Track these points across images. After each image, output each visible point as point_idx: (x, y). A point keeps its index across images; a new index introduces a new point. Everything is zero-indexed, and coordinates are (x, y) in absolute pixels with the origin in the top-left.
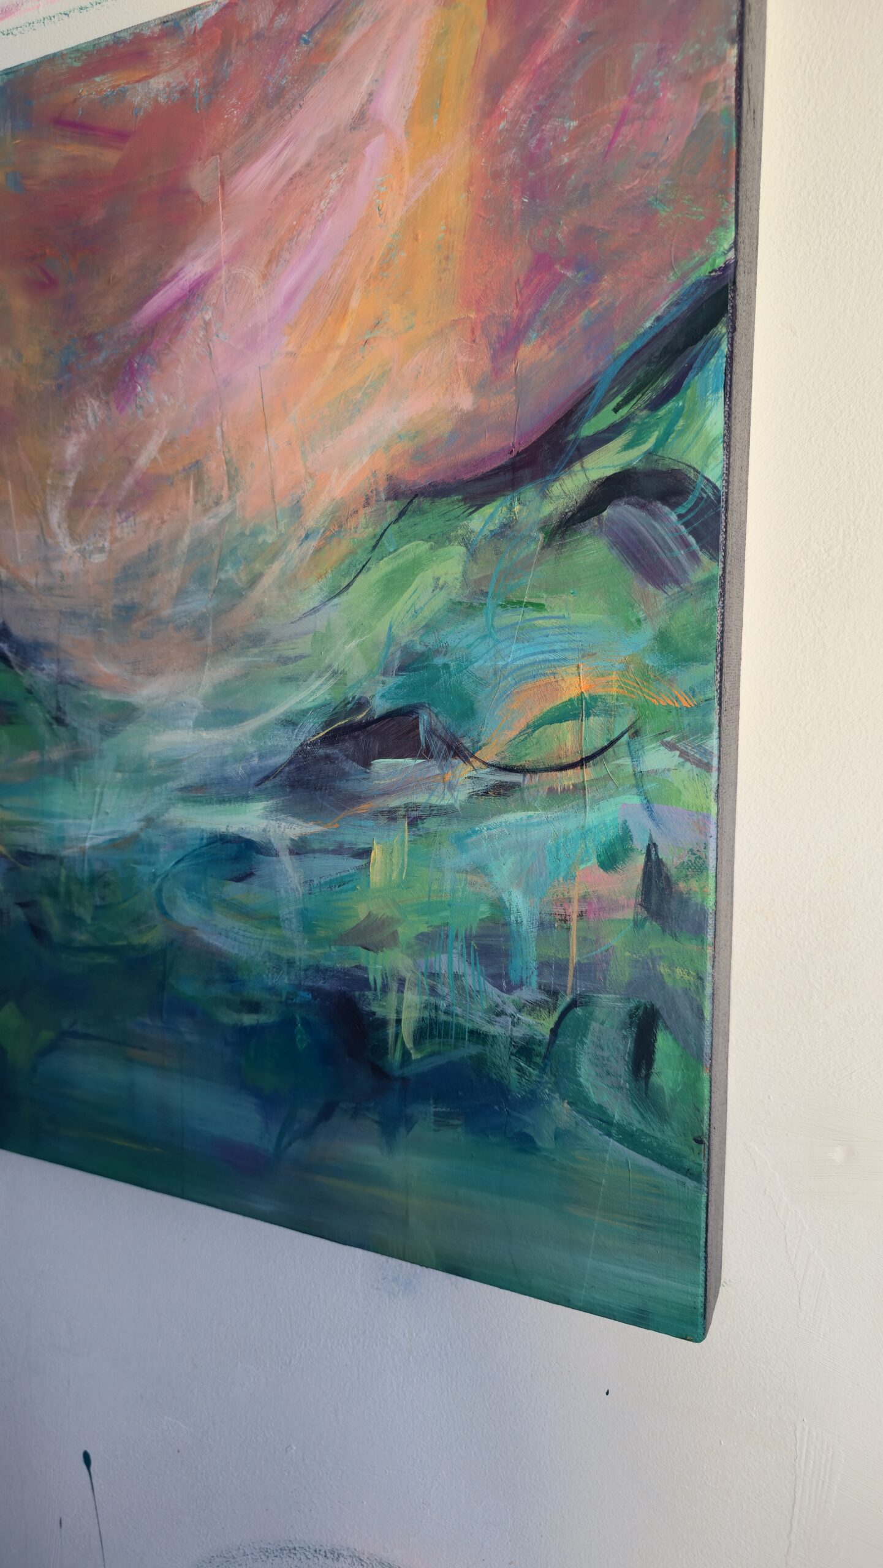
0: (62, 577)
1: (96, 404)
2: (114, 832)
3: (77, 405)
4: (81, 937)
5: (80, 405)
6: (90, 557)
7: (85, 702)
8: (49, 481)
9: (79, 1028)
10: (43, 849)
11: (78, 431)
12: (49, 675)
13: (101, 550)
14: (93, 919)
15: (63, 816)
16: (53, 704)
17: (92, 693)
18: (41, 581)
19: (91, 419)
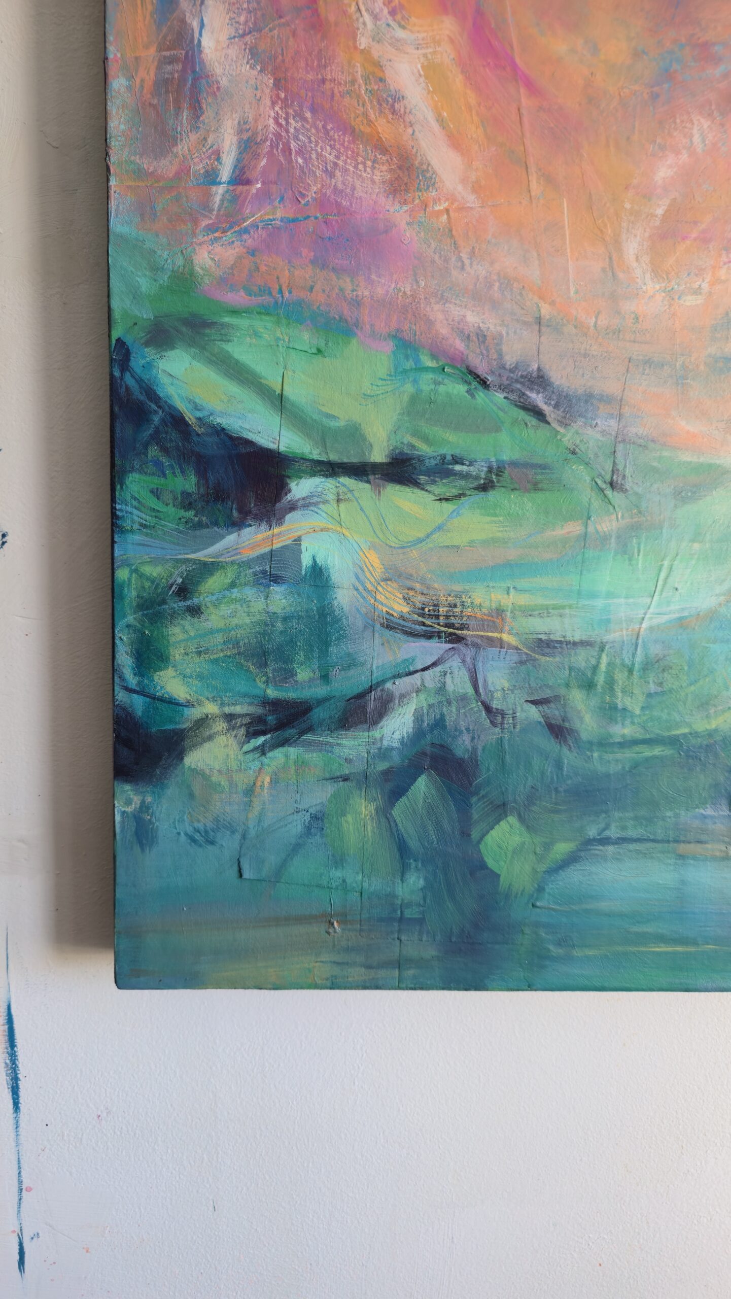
0: (637, 318)
1: (706, 124)
2: (683, 609)
3: (678, 121)
4: (624, 730)
5: (682, 121)
6: (679, 298)
7: (655, 464)
8: (628, 206)
9: (613, 832)
10: (576, 636)
11: (678, 153)
12: (603, 433)
13: (697, 292)
14: (643, 708)
15: (610, 595)
16: (609, 466)
17: (666, 454)
18: (603, 322)
19: (697, 139)
